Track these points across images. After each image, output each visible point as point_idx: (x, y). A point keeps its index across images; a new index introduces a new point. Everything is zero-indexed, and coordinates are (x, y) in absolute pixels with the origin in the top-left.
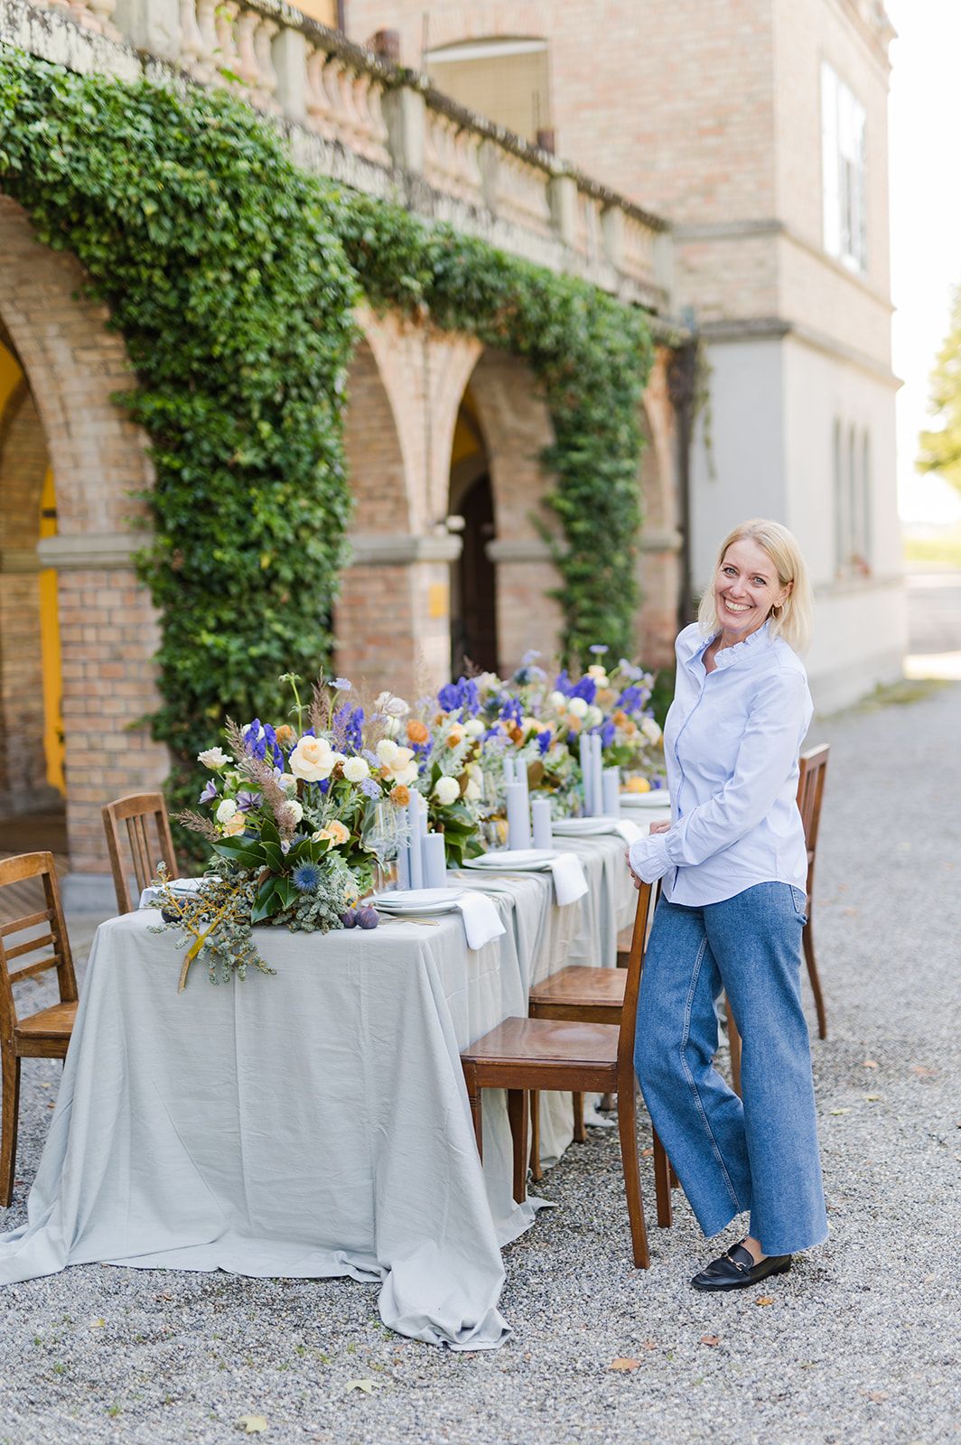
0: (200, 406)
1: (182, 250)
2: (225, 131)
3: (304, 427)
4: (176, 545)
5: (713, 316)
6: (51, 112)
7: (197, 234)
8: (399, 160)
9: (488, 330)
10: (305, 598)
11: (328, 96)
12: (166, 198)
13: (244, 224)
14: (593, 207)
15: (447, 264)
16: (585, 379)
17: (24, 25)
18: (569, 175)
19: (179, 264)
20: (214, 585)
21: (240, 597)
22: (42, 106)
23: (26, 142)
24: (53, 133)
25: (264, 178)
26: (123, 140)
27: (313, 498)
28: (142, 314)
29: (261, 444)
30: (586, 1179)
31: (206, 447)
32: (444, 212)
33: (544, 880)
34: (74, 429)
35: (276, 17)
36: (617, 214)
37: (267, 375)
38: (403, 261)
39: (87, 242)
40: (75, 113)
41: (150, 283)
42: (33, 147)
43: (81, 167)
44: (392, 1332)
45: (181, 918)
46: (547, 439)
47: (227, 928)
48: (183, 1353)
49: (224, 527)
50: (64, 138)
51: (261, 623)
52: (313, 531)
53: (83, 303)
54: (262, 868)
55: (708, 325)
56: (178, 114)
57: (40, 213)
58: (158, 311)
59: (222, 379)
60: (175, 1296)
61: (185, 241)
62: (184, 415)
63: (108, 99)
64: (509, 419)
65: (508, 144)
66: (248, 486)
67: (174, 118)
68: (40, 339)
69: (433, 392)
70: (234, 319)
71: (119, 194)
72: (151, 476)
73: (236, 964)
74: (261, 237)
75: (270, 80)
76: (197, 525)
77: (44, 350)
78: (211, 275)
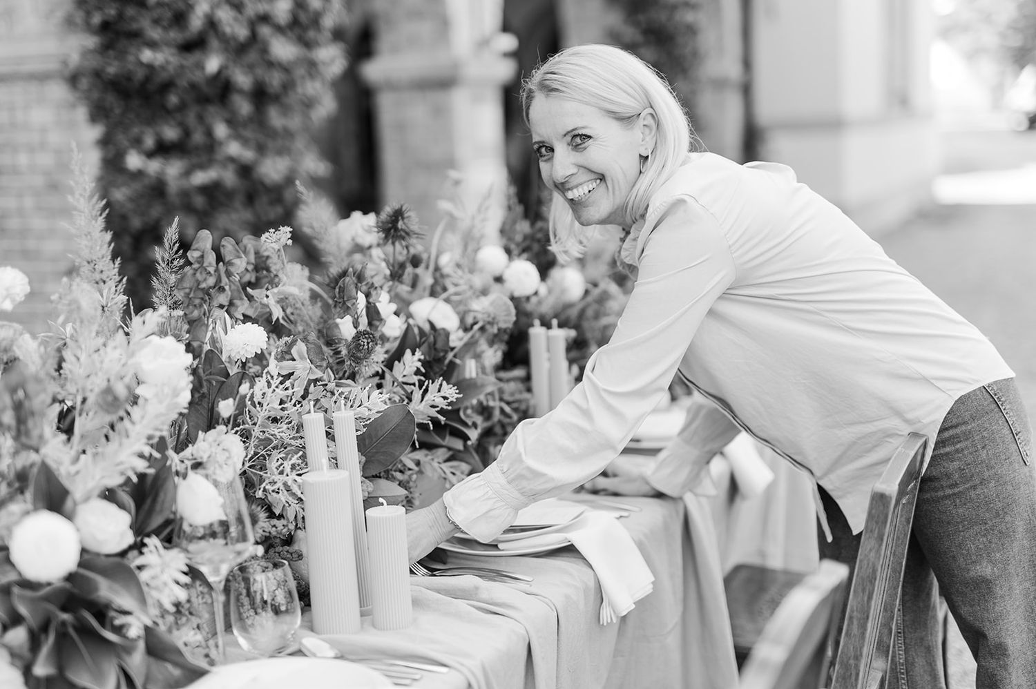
4: (106, 46)
10: (272, 112)
21: (183, 109)
49: (155, 21)
51: (211, 145)
52: (277, 27)
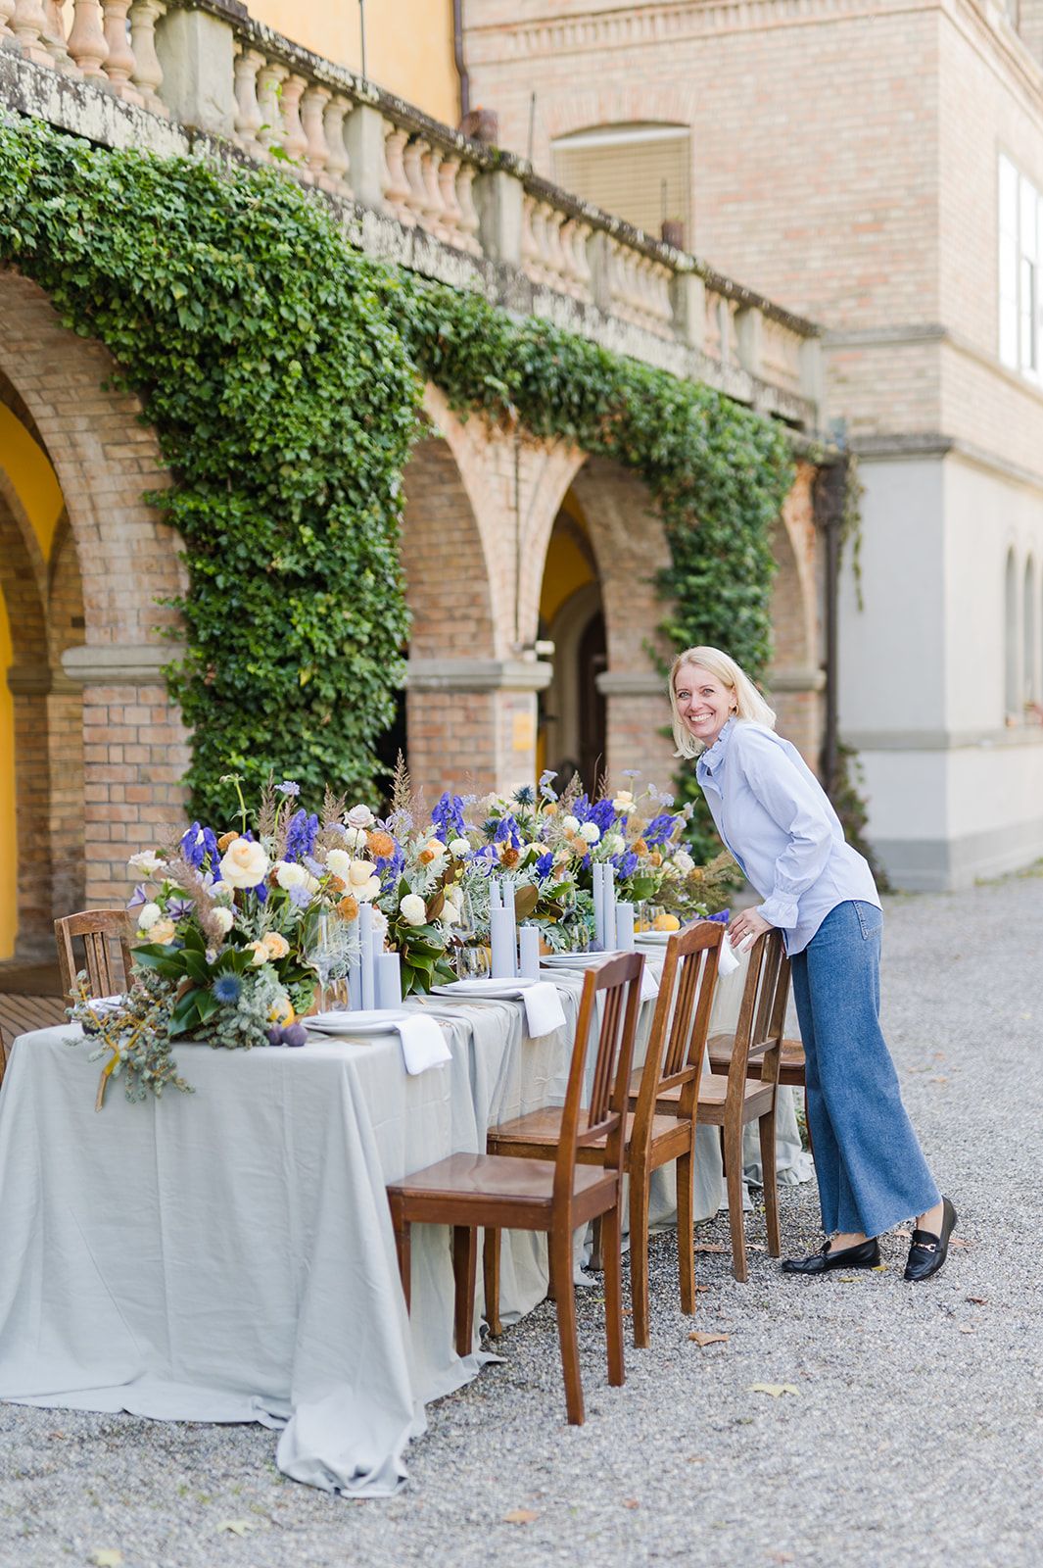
0: (236, 507)
1: (216, 337)
2: (265, 211)
3: (350, 533)
4: (209, 658)
5: (867, 430)
6: (71, 188)
7: (232, 321)
8: (492, 252)
9: (590, 437)
10: (349, 719)
11: (409, 179)
12: (197, 282)
13: (284, 311)
14: (727, 308)
15: (538, 364)
16: (706, 496)
17: (54, 98)
18: (696, 272)
19: (213, 353)
20: (247, 703)
21: (275, 715)
22: (61, 182)
23: (42, 218)
24: (72, 210)
25: (309, 262)
26: (152, 219)
27: (360, 611)
28: (173, 407)
29: (303, 550)
30: (548, 1337)
31: (242, 552)
32: (543, 308)
33: (514, 1009)
34: (104, 530)
35: (349, 94)
36: (756, 315)
37: (309, 475)
38: (487, 360)
39: (114, 328)
40: (100, 190)
41: (183, 374)
42: (49, 224)
43: (104, 247)
44: (285, 1476)
45: (98, 1031)
46: (665, 561)
47: (145, 1043)
48: (59, 1490)
49: (258, 639)
50: (85, 216)
51: (299, 745)
52: (360, 645)
53: (113, 394)
54: (184, 979)
55: (859, 440)
56: (215, 192)
57: (60, 296)
58: (190, 404)
59: (260, 479)
60: (69, 1436)
61: (218, 328)
62: (220, 516)
63: (137, 176)
64: (622, 537)
65: (623, 235)
66: (287, 596)
67: (210, 196)
68: (69, 433)
69: (524, 504)
70: (273, 415)
71: (146, 277)
72: (185, 584)
73: (152, 1080)
74: (302, 326)
75: (341, 161)
76: (232, 636)
77: (74, 445)
78: (248, 366)
